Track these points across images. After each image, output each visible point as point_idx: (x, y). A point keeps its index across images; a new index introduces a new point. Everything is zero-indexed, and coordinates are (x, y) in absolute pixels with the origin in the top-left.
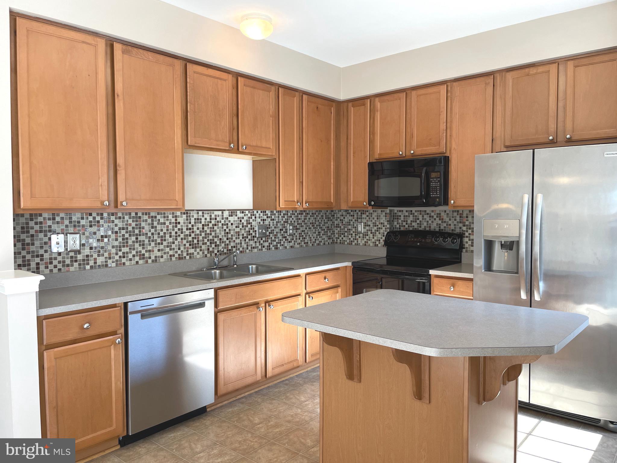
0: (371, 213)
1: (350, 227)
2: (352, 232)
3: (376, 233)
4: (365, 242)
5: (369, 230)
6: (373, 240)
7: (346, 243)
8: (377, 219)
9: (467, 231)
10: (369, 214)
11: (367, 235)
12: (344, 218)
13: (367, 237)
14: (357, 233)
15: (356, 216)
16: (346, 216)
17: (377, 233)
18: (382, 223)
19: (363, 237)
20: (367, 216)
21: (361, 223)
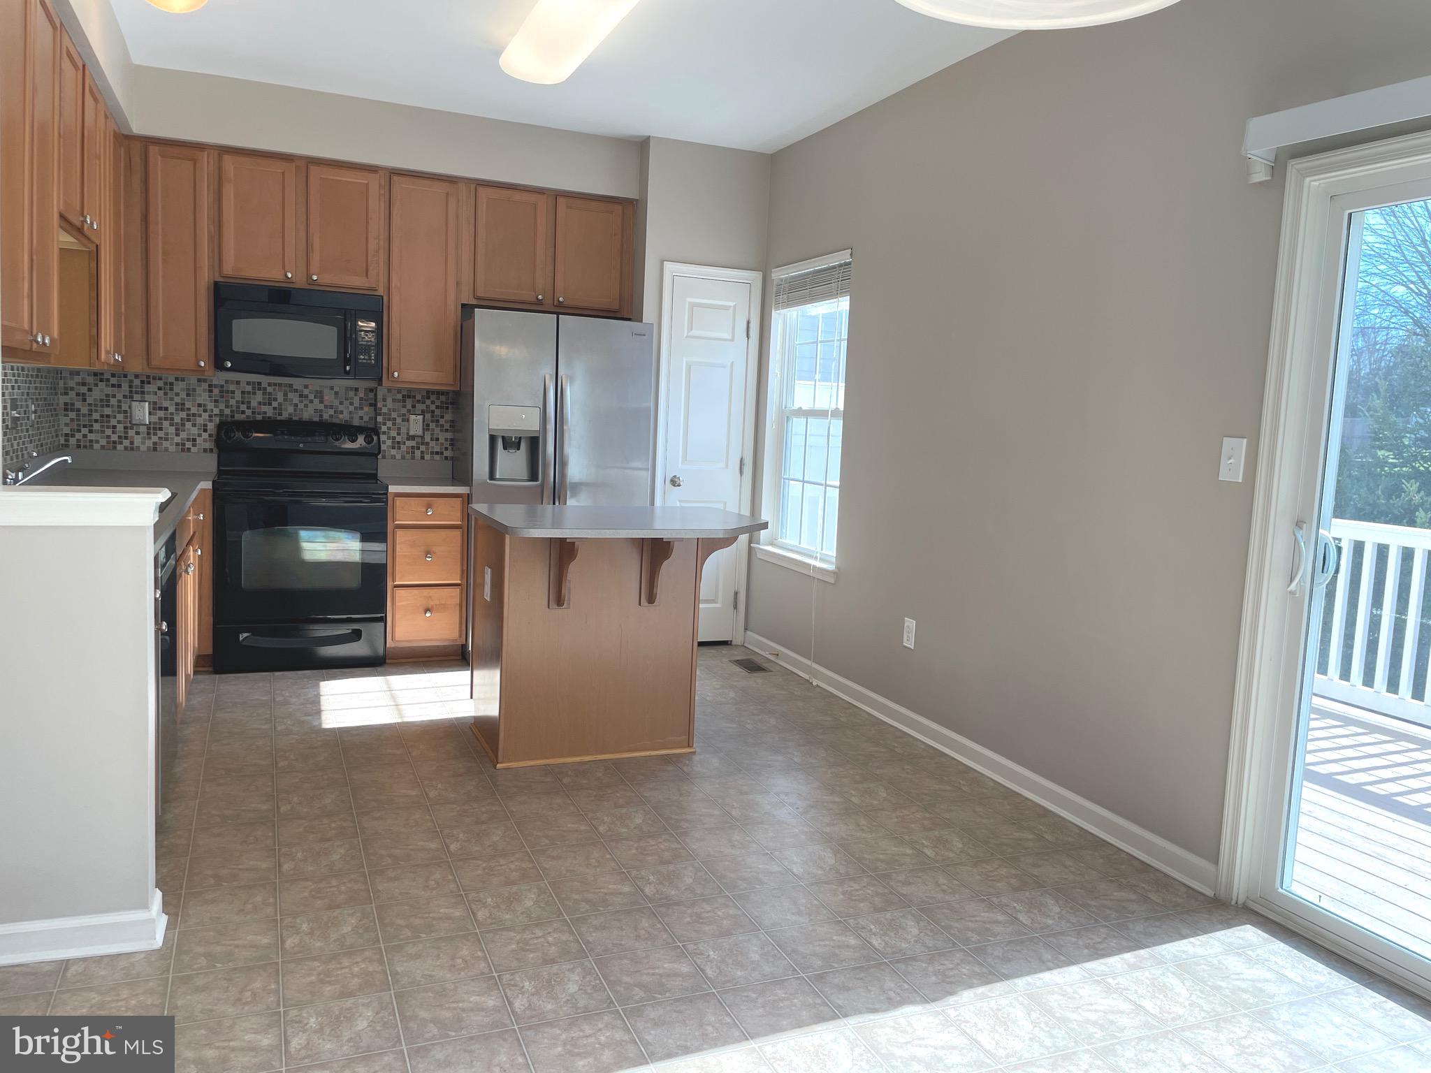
0: (171, 384)
1: (107, 411)
2: (113, 422)
3: (183, 425)
4: (155, 443)
5: (166, 419)
6: (177, 439)
7: (96, 446)
8: (188, 395)
9: (385, 424)
10: (165, 384)
11: (161, 429)
12: (90, 390)
13: (161, 434)
14: (130, 425)
15: (125, 387)
16: (96, 385)
17: (188, 425)
18: (199, 405)
19: (148, 434)
20: (160, 389)
21: (142, 403)
